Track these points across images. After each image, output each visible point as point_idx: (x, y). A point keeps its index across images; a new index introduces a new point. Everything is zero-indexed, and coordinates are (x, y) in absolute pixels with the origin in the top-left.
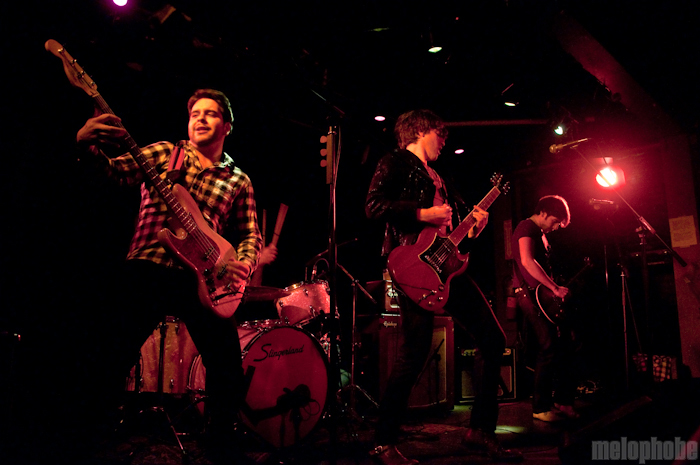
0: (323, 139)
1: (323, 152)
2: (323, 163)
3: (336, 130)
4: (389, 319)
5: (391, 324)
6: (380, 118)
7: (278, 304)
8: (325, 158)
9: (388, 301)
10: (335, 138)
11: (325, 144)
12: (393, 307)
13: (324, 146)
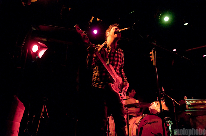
0: (150, 53)
1: (151, 57)
2: (151, 60)
3: (154, 50)
4: (188, 112)
5: (189, 114)
6: (175, 50)
7: (149, 109)
8: (152, 58)
9: (187, 106)
10: (154, 52)
11: (151, 54)
12: (189, 108)
13: (151, 55)
